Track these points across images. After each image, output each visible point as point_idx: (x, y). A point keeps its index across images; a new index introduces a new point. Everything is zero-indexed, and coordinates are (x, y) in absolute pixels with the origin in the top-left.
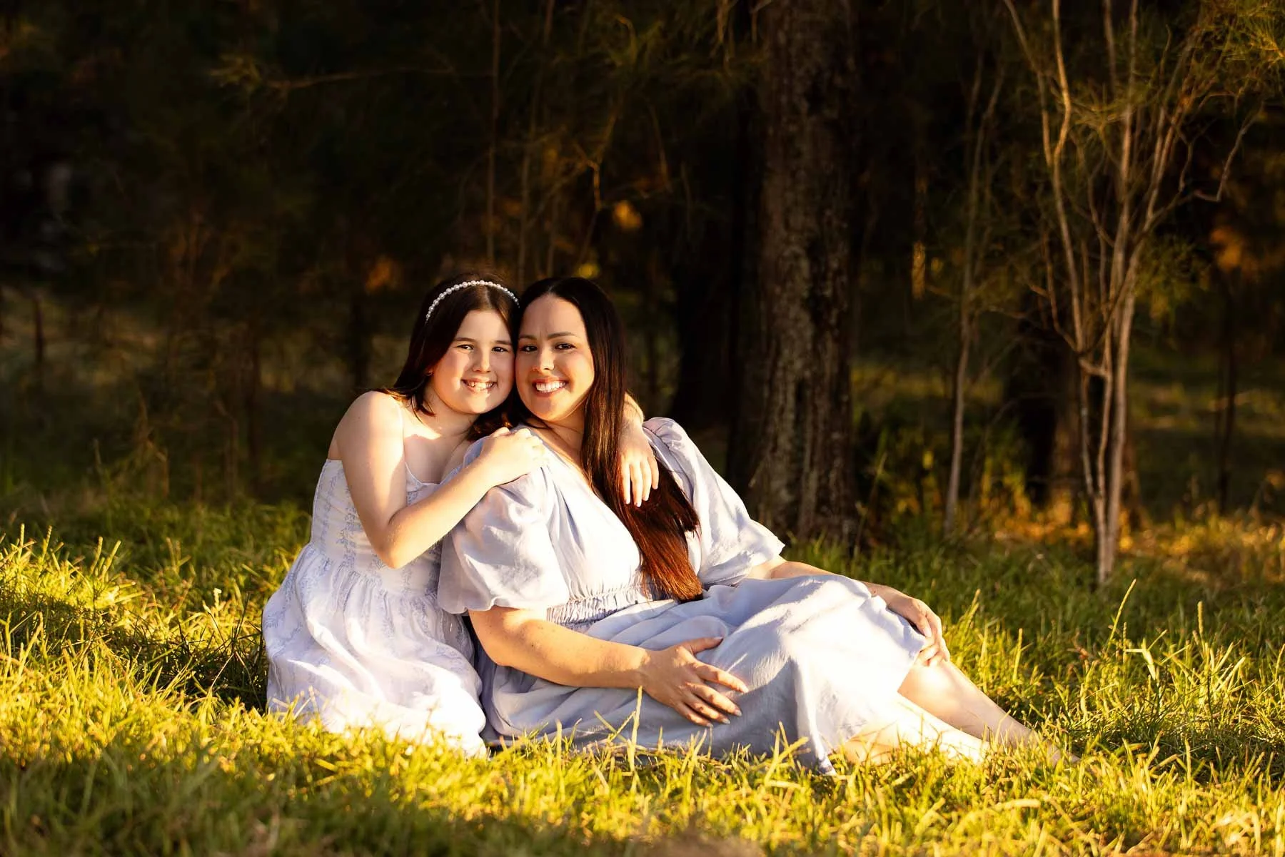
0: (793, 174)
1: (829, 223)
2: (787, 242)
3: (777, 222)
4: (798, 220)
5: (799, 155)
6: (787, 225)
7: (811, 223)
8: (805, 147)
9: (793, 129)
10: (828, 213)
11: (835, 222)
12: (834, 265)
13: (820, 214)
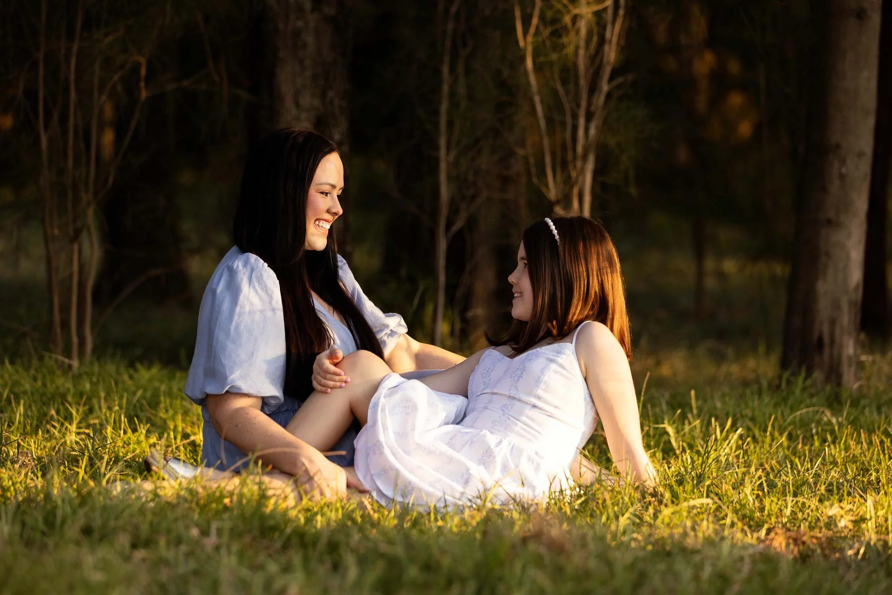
0: (301, 62)
1: (331, 102)
2: (298, 119)
3: (289, 102)
4: (306, 100)
5: (305, 46)
6: (297, 105)
7: (317, 102)
8: (310, 40)
9: (300, 24)
10: (331, 94)
11: (337, 101)
12: (337, 137)
13: (323, 95)
